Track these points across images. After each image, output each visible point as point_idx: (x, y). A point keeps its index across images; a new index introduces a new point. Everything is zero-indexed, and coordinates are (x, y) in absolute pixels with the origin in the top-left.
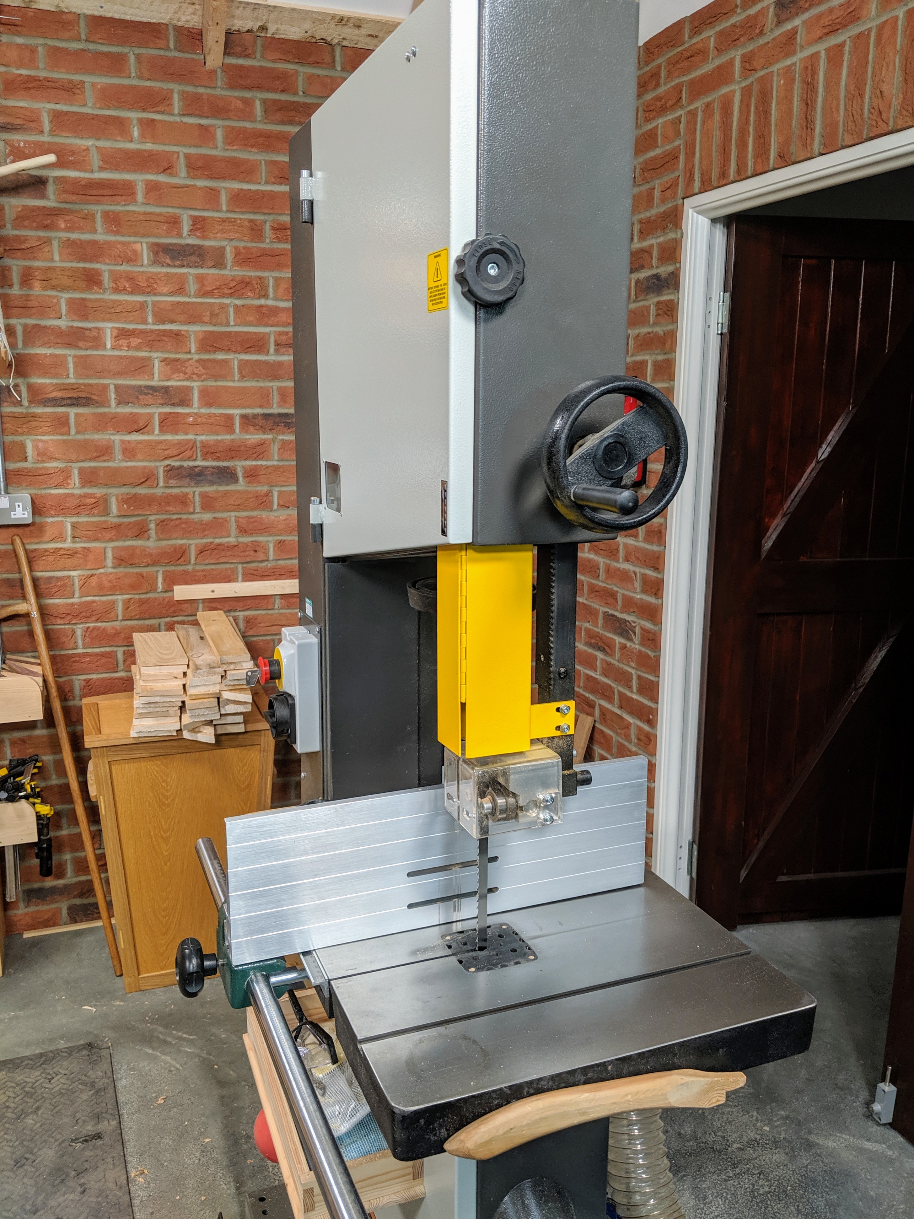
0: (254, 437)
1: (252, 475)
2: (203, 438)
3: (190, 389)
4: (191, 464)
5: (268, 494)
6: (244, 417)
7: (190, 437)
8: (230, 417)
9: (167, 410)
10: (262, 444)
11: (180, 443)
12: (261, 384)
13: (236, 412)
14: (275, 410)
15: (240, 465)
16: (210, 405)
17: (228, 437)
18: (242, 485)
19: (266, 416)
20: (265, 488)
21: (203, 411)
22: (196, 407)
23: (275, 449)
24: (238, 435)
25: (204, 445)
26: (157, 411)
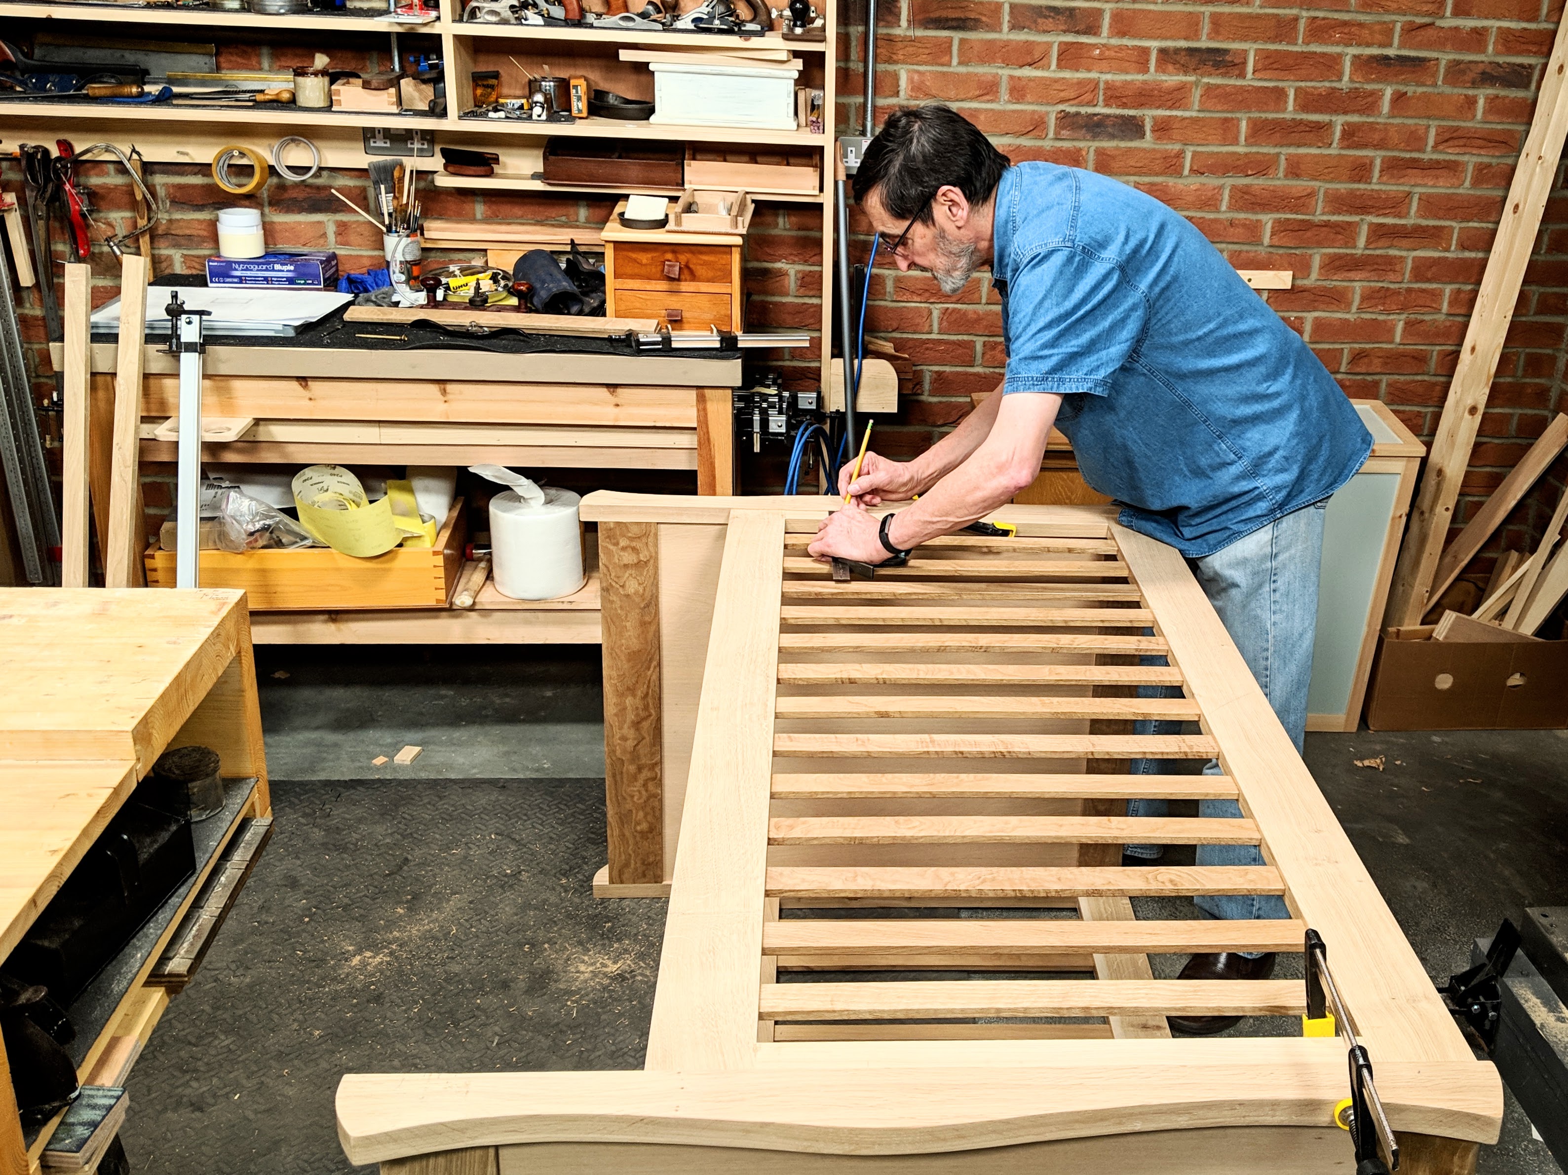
0: (1172, 79)
1: (1163, 128)
2: (1109, 77)
3: (1100, 12)
4: (1091, 110)
5: (1180, 155)
6: (1162, 51)
7: (1093, 75)
8: (1146, 51)
9: (1070, 38)
10: (1182, 88)
11: (1080, 83)
12: (1190, 8)
13: (1154, 45)
14: (1204, 43)
15: (1149, 115)
16: (1122, 34)
17: (1140, 77)
18: (1148, 142)
19: (1191, 51)
20: (1177, 147)
21: (1115, 41)
22: (1105, 37)
23: (1196, 95)
24: (1153, 75)
25: (1109, 87)
26: (1056, 39)
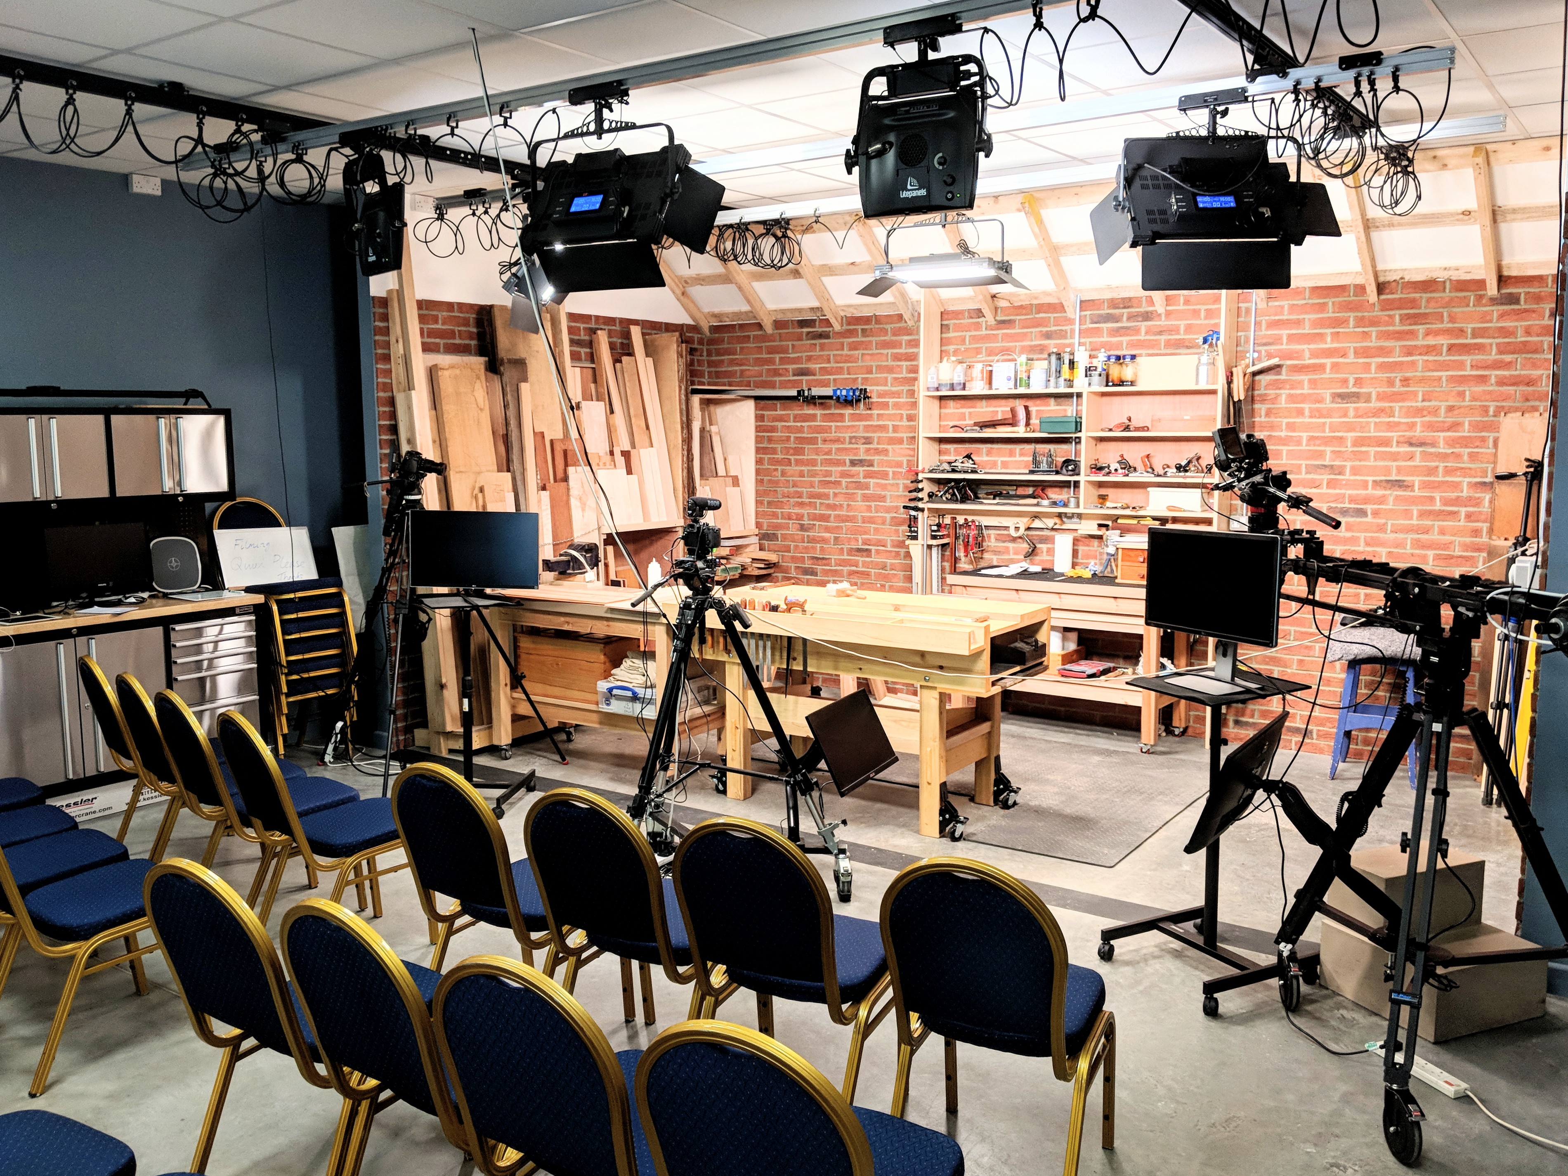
0: (1379, 492)
1: (1376, 513)
2: (1350, 492)
3: (1345, 466)
4: (1342, 505)
5: (1385, 524)
6: (1374, 481)
7: (1343, 491)
8: (1366, 482)
9: (1333, 477)
10: (1384, 496)
11: (1337, 494)
12: (1386, 463)
13: (1370, 479)
14: (1394, 478)
15: (1369, 508)
16: (1355, 474)
17: (1364, 492)
18: (1369, 519)
19: (1388, 481)
20: (1383, 521)
21: (1352, 478)
22: (1347, 476)
23: (1391, 499)
24: (1370, 491)
25: (1350, 496)
26: (1325, 477)
